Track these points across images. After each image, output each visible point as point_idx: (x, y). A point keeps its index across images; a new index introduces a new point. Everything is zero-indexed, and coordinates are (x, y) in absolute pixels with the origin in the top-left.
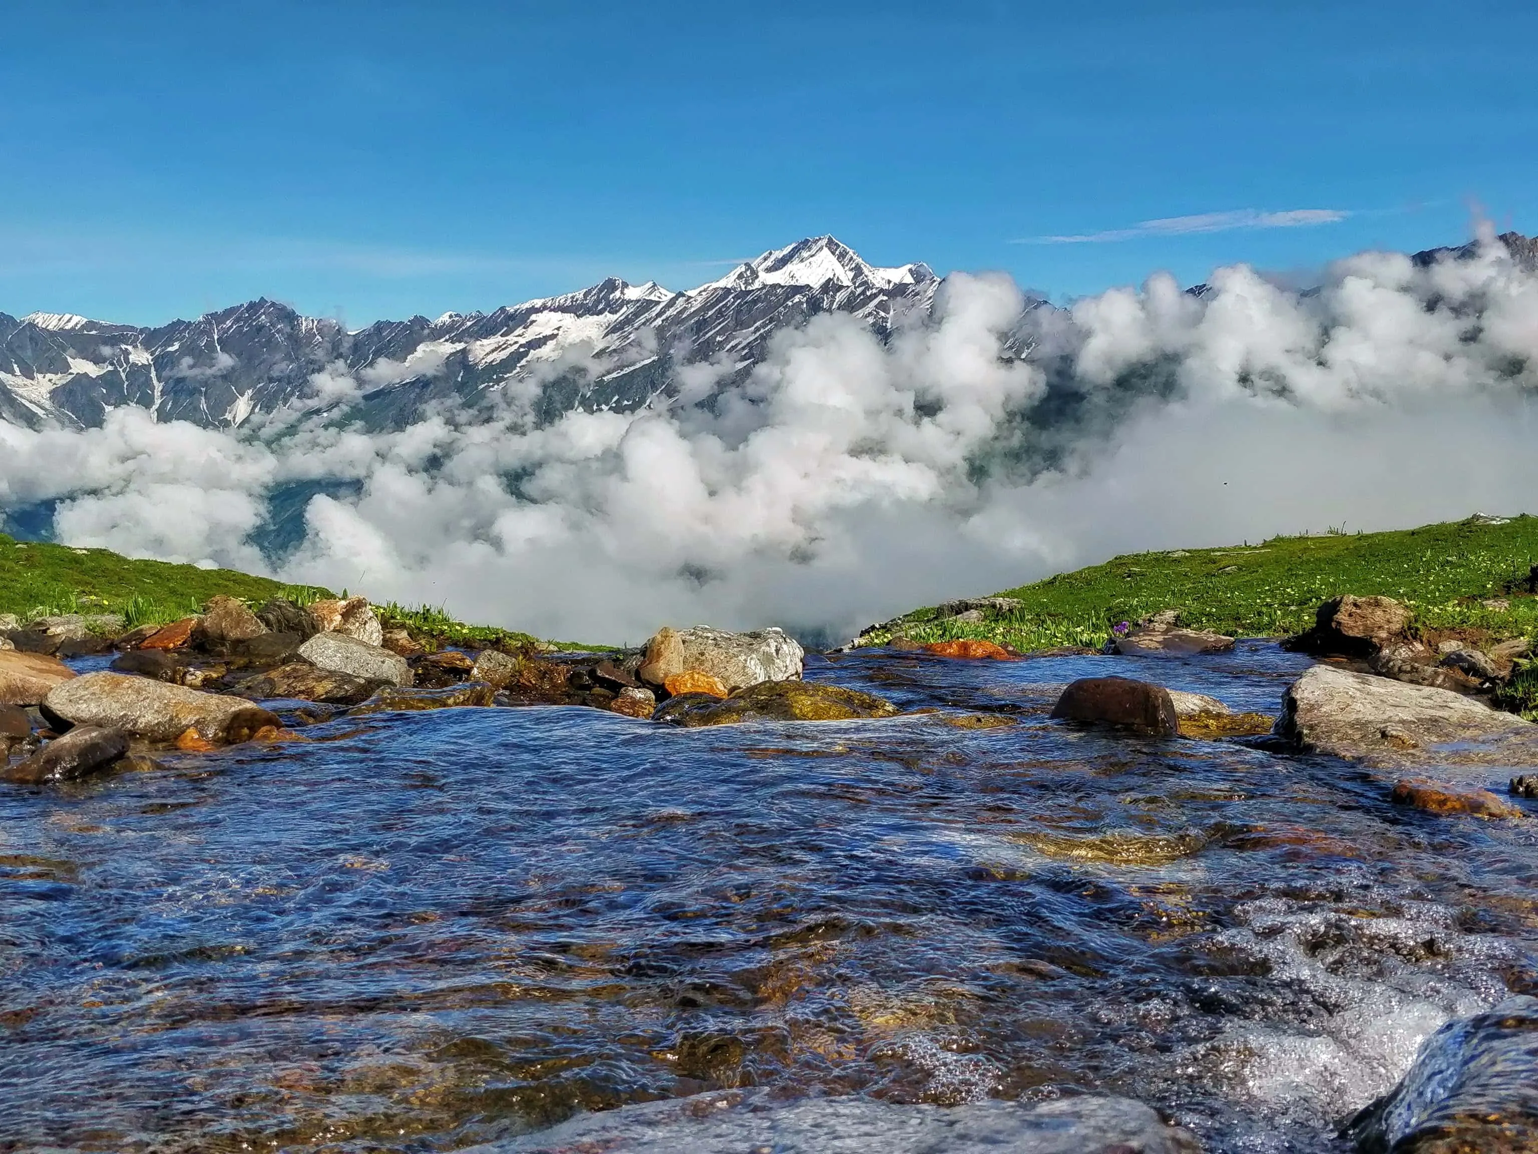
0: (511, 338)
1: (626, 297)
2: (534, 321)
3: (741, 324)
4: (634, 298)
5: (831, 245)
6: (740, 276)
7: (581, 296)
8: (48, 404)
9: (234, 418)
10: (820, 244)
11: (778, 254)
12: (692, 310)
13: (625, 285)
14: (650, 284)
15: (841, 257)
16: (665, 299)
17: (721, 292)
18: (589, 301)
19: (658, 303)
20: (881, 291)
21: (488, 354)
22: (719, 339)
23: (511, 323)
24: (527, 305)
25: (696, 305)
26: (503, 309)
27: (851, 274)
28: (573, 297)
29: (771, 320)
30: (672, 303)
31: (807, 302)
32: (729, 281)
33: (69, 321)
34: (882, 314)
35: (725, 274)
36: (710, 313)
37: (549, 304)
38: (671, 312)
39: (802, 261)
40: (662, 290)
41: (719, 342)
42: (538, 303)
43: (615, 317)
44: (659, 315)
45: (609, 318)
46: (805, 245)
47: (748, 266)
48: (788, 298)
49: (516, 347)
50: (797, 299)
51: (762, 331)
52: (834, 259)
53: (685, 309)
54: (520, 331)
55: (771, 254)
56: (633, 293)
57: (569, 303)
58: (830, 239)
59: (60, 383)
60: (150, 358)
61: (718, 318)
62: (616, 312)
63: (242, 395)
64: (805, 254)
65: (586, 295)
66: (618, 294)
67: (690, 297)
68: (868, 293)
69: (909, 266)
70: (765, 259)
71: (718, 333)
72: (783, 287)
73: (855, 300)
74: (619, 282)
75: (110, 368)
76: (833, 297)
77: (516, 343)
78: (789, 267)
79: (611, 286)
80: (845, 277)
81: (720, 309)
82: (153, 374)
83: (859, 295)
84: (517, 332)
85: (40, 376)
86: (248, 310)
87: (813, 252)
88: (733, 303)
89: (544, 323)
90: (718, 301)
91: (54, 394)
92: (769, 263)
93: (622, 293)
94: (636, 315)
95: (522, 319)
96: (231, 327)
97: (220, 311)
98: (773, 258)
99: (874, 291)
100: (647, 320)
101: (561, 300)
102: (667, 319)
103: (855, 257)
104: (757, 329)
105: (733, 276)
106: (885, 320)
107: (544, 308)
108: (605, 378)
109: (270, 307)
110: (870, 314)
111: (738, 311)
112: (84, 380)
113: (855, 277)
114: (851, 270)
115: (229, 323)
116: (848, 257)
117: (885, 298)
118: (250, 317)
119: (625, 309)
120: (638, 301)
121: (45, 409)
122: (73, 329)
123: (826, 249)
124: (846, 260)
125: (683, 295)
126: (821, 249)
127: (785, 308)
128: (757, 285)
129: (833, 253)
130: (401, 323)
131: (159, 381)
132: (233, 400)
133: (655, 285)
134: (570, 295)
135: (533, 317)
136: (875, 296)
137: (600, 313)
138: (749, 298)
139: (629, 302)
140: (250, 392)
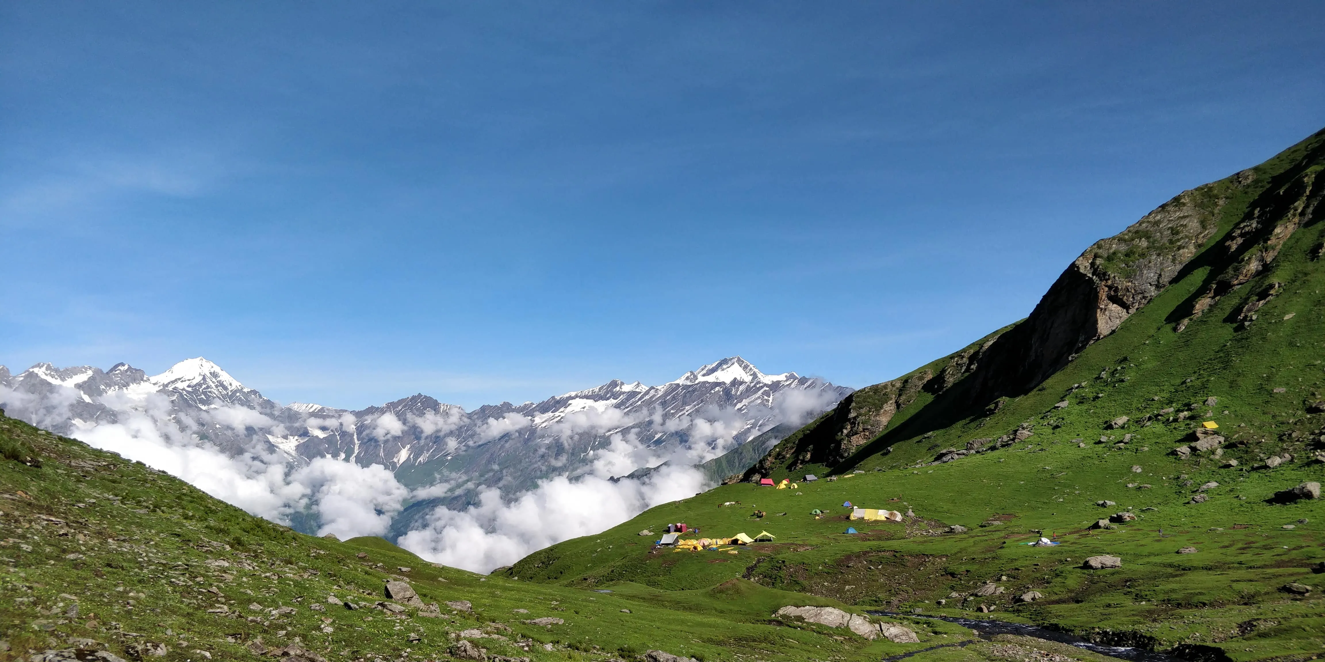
0: (557, 414)
1: (623, 390)
2: (570, 404)
3: (685, 403)
4: (627, 390)
5: (740, 362)
6: (687, 378)
7: (598, 390)
8: (294, 453)
9: (399, 461)
10: (733, 361)
11: (710, 367)
12: (658, 396)
13: (622, 384)
14: (636, 383)
15: (745, 368)
16: (644, 391)
17: (674, 386)
18: (602, 393)
19: (641, 392)
20: (766, 385)
21: (543, 422)
22: (672, 411)
23: (557, 405)
24: (567, 395)
25: (660, 393)
26: (553, 397)
27: (751, 378)
28: (593, 391)
29: (702, 401)
30: (647, 393)
31: (723, 391)
32: (681, 381)
33: (311, 407)
34: (766, 397)
35: (680, 378)
36: (668, 398)
37: (579, 395)
38: (647, 397)
39: (723, 370)
40: (642, 386)
41: (672, 413)
42: (573, 394)
43: (616, 401)
44: (639, 399)
45: (613, 401)
46: (725, 362)
47: (692, 373)
48: (712, 389)
49: (559, 418)
50: (717, 389)
51: (697, 407)
52: (741, 369)
53: (654, 396)
54: (562, 409)
55: (705, 366)
56: (627, 388)
57: (590, 393)
58: (738, 358)
59: (302, 441)
60: (355, 427)
61: (672, 400)
62: (617, 399)
63: (404, 448)
64: (725, 367)
65: (600, 389)
66: (618, 388)
67: (657, 389)
68: (758, 386)
69: (786, 374)
70: (703, 370)
71: (672, 409)
72: (709, 383)
73: (750, 390)
74: (619, 382)
75: (332, 433)
76: (738, 388)
77: (559, 416)
78: (715, 374)
79: (614, 384)
80: (748, 378)
81: (674, 395)
82: (355, 437)
83: (752, 387)
84: (560, 410)
85: (291, 437)
86: (411, 400)
87: (729, 365)
88: (682, 391)
89: (577, 405)
90: (673, 390)
91: (298, 447)
92: (704, 372)
93: (621, 388)
94: (627, 399)
95: (563, 403)
96: (401, 409)
97: (396, 401)
98: (707, 369)
99: (761, 385)
100: (633, 402)
101: (586, 392)
102: (644, 401)
103: (753, 368)
104: (695, 406)
105: (683, 378)
106: (768, 401)
107: (576, 396)
108: (607, 434)
109: (424, 398)
110: (759, 397)
111: (685, 396)
112: (316, 440)
113: (753, 379)
114: (751, 375)
115: (400, 408)
116: (749, 368)
117: (768, 389)
118: (412, 405)
119: (622, 396)
120: (629, 392)
121: (291, 455)
122: (313, 412)
123: (736, 364)
124: (748, 370)
125: (654, 388)
126: (733, 364)
127: (710, 395)
128: (697, 382)
129: (740, 366)
130: (496, 406)
131: (358, 440)
132: (398, 451)
133: (639, 383)
134: (591, 389)
135: (570, 402)
136: (762, 387)
137: (608, 399)
138: (690, 389)
139: (624, 393)
140: (409, 446)
